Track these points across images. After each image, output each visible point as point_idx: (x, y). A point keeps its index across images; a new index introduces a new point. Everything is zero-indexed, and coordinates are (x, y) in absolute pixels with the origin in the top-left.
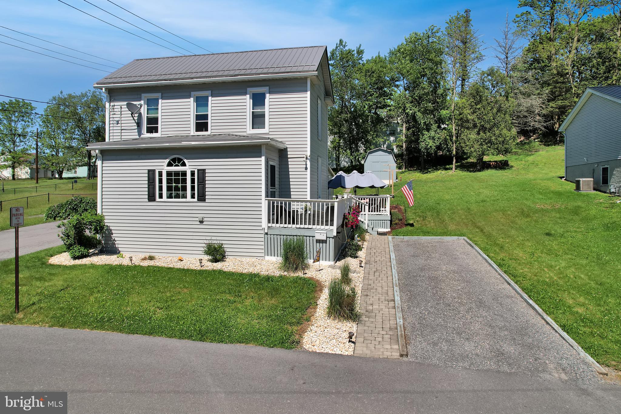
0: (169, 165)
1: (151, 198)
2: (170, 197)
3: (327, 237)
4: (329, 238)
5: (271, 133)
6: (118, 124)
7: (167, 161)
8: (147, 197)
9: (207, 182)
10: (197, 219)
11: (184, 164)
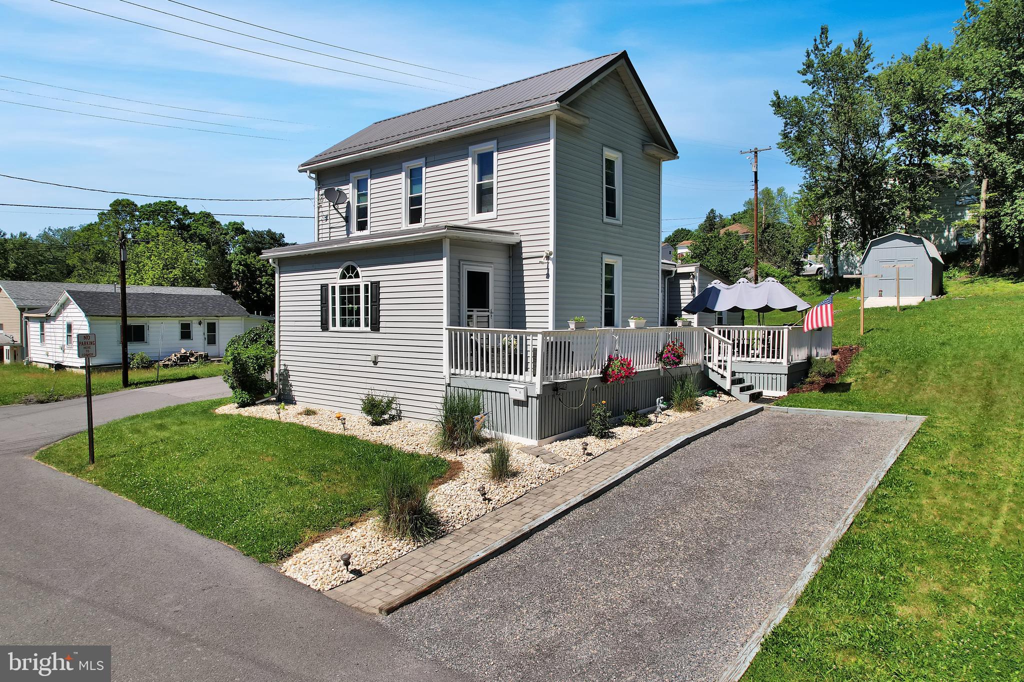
0: (343, 277)
1: (325, 327)
2: (343, 324)
3: (528, 397)
4: (532, 397)
5: (499, 218)
6: (327, 220)
7: (340, 271)
8: (319, 324)
9: (382, 302)
10: (369, 358)
11: (357, 276)
